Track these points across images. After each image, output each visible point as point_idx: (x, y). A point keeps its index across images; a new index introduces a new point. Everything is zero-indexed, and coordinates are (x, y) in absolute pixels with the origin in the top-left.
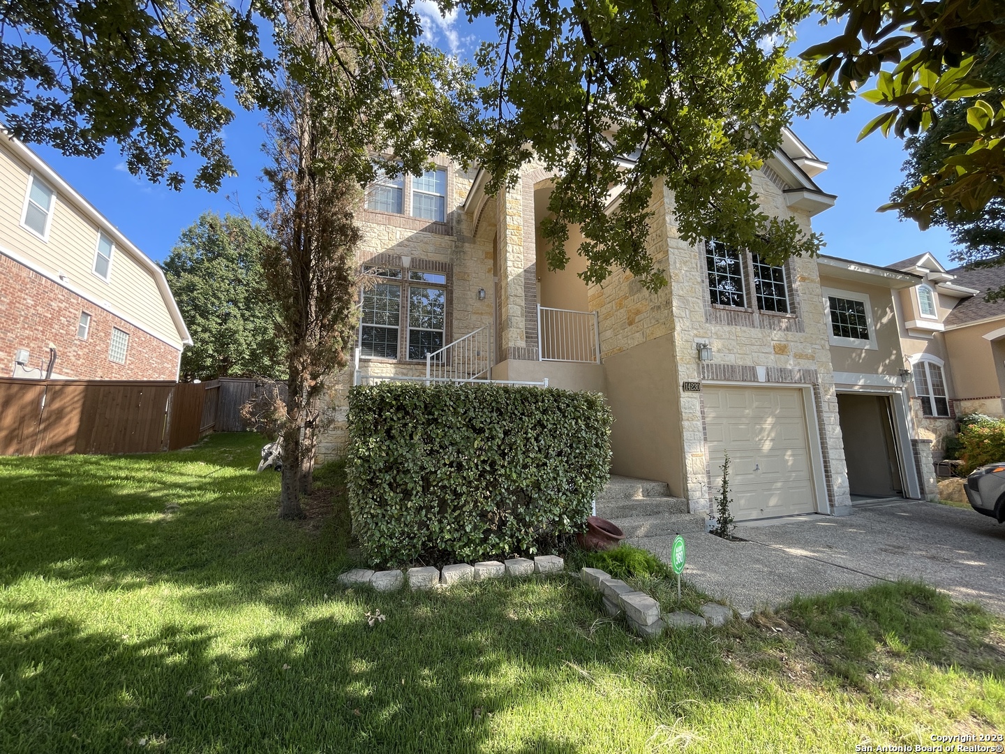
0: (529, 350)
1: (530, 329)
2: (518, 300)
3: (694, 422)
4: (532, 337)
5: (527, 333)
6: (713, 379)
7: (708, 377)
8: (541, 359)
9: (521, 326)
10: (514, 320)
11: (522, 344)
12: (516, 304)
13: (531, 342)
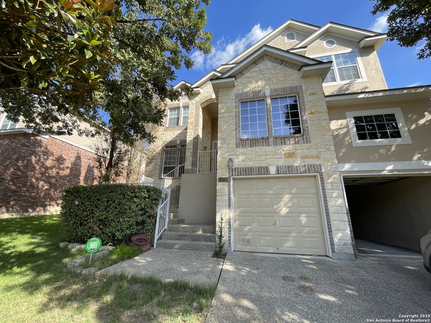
0: (192, 170)
1: (194, 161)
2: (190, 150)
3: (223, 197)
4: (194, 164)
5: (192, 163)
6: (238, 175)
7: (235, 174)
8: (198, 172)
9: (190, 160)
10: (187, 158)
11: (190, 167)
12: (189, 152)
13: (194, 166)
